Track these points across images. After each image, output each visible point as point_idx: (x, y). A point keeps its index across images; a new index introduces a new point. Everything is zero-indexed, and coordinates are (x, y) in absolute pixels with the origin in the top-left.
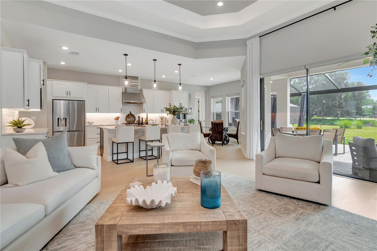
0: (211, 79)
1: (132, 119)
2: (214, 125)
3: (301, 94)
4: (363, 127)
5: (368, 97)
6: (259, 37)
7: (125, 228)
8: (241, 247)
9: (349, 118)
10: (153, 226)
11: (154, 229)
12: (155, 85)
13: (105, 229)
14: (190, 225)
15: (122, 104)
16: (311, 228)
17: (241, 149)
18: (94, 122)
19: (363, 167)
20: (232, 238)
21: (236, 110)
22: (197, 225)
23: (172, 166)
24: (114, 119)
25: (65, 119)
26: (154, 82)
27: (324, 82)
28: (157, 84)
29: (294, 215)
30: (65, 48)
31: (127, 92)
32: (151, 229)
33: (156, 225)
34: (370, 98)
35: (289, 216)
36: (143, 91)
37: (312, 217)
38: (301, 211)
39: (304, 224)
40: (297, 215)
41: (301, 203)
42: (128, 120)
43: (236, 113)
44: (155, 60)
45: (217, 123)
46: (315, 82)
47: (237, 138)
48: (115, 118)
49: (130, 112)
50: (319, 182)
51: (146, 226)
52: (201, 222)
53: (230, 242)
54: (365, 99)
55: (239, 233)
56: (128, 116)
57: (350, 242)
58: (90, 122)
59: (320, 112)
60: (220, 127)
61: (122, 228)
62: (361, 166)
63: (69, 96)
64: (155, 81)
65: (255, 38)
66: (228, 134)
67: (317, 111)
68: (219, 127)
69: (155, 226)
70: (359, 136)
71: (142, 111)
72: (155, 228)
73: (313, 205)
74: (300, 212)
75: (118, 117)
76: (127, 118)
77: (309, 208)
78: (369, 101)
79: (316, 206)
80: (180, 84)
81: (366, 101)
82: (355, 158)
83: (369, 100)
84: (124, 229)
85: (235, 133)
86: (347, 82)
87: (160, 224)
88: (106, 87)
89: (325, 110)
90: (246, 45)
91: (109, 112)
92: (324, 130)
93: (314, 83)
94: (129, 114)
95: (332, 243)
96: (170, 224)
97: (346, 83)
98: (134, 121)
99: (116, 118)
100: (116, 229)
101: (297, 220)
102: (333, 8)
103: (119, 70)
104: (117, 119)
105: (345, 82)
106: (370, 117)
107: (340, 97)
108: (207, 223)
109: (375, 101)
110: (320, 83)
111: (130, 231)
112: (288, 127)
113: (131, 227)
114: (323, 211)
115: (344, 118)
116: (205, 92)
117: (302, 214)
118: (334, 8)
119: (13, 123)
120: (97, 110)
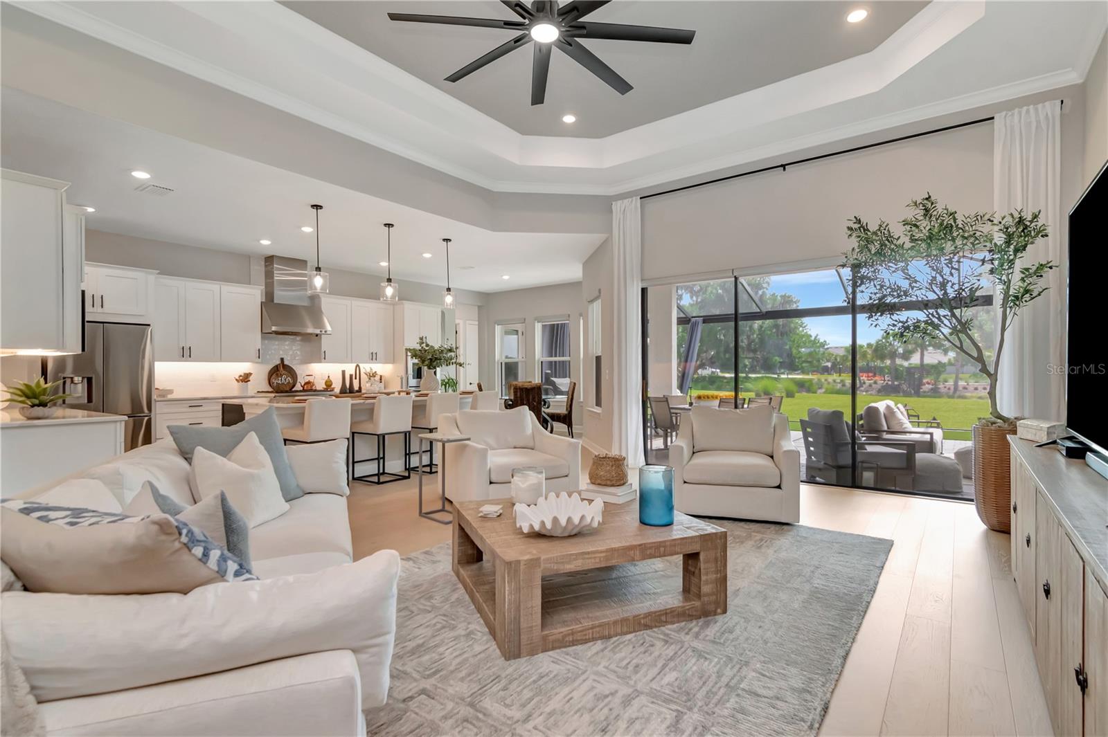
0: (506, 277)
1: (284, 379)
2: (519, 394)
3: (690, 320)
4: (797, 395)
5: (801, 329)
6: (641, 198)
7: (553, 563)
8: (719, 575)
9: (767, 375)
10: (596, 555)
11: (597, 560)
12: (389, 291)
13: (522, 567)
14: (650, 548)
15: (260, 337)
16: (783, 555)
17: (587, 446)
18: (173, 390)
19: (825, 464)
20: (707, 562)
21: (552, 356)
22: (660, 546)
23: (491, 483)
24: (236, 380)
25: (86, 380)
26: (388, 282)
27: (720, 291)
28: (394, 288)
29: (751, 543)
30: (141, 175)
31: (275, 302)
32: (593, 561)
33: (601, 552)
34: (805, 331)
35: (744, 545)
36: (320, 302)
37: (777, 542)
38: (759, 536)
39: (771, 551)
40: (755, 542)
41: (753, 526)
42: (275, 381)
43: (551, 362)
44: (389, 225)
45: (526, 388)
46: (701, 289)
47: (570, 425)
48: (240, 376)
49: (282, 360)
50: (779, 487)
51: (587, 556)
52: (665, 542)
53: (704, 569)
54: (795, 334)
55: (716, 553)
56: (275, 372)
57: (840, 563)
58: (161, 389)
59: (713, 360)
60: (534, 398)
61: (550, 563)
62: (822, 463)
63: (100, 310)
64: (389, 280)
65: (630, 199)
66: (548, 415)
67: (707, 358)
68: (531, 397)
69: (599, 555)
70: (817, 408)
71: (319, 357)
72: (600, 558)
73: (773, 527)
74: (758, 538)
75: (248, 372)
76: (274, 376)
77: (769, 531)
78: (802, 338)
79: (778, 527)
80: (449, 290)
81: (798, 337)
82: (812, 449)
83: (803, 336)
84: (552, 565)
85: (563, 411)
86: (764, 292)
87: (607, 551)
88: (214, 287)
89: (722, 355)
90: (611, 211)
91: (221, 359)
92: (750, 399)
93: (699, 291)
94: (277, 366)
95: (818, 568)
96: (622, 549)
97: (761, 296)
98: (294, 386)
99: (241, 378)
100: (540, 566)
101: (759, 548)
102: (782, 166)
103: (261, 240)
104: (245, 378)
105: (760, 292)
106: (803, 373)
107: (751, 327)
108: (673, 543)
109: (813, 338)
110: (711, 292)
111: (562, 567)
112: (673, 395)
113: (562, 561)
114: (790, 533)
115: (758, 375)
116: (479, 307)
117: (761, 540)
118: (784, 166)
119: (20, 393)
120: (185, 354)
